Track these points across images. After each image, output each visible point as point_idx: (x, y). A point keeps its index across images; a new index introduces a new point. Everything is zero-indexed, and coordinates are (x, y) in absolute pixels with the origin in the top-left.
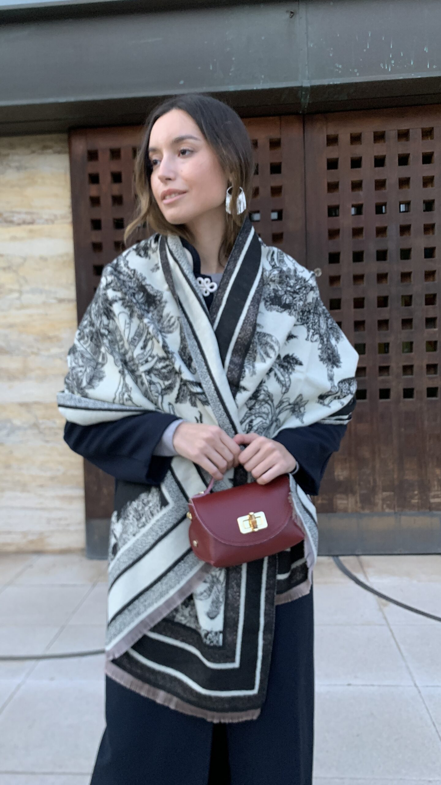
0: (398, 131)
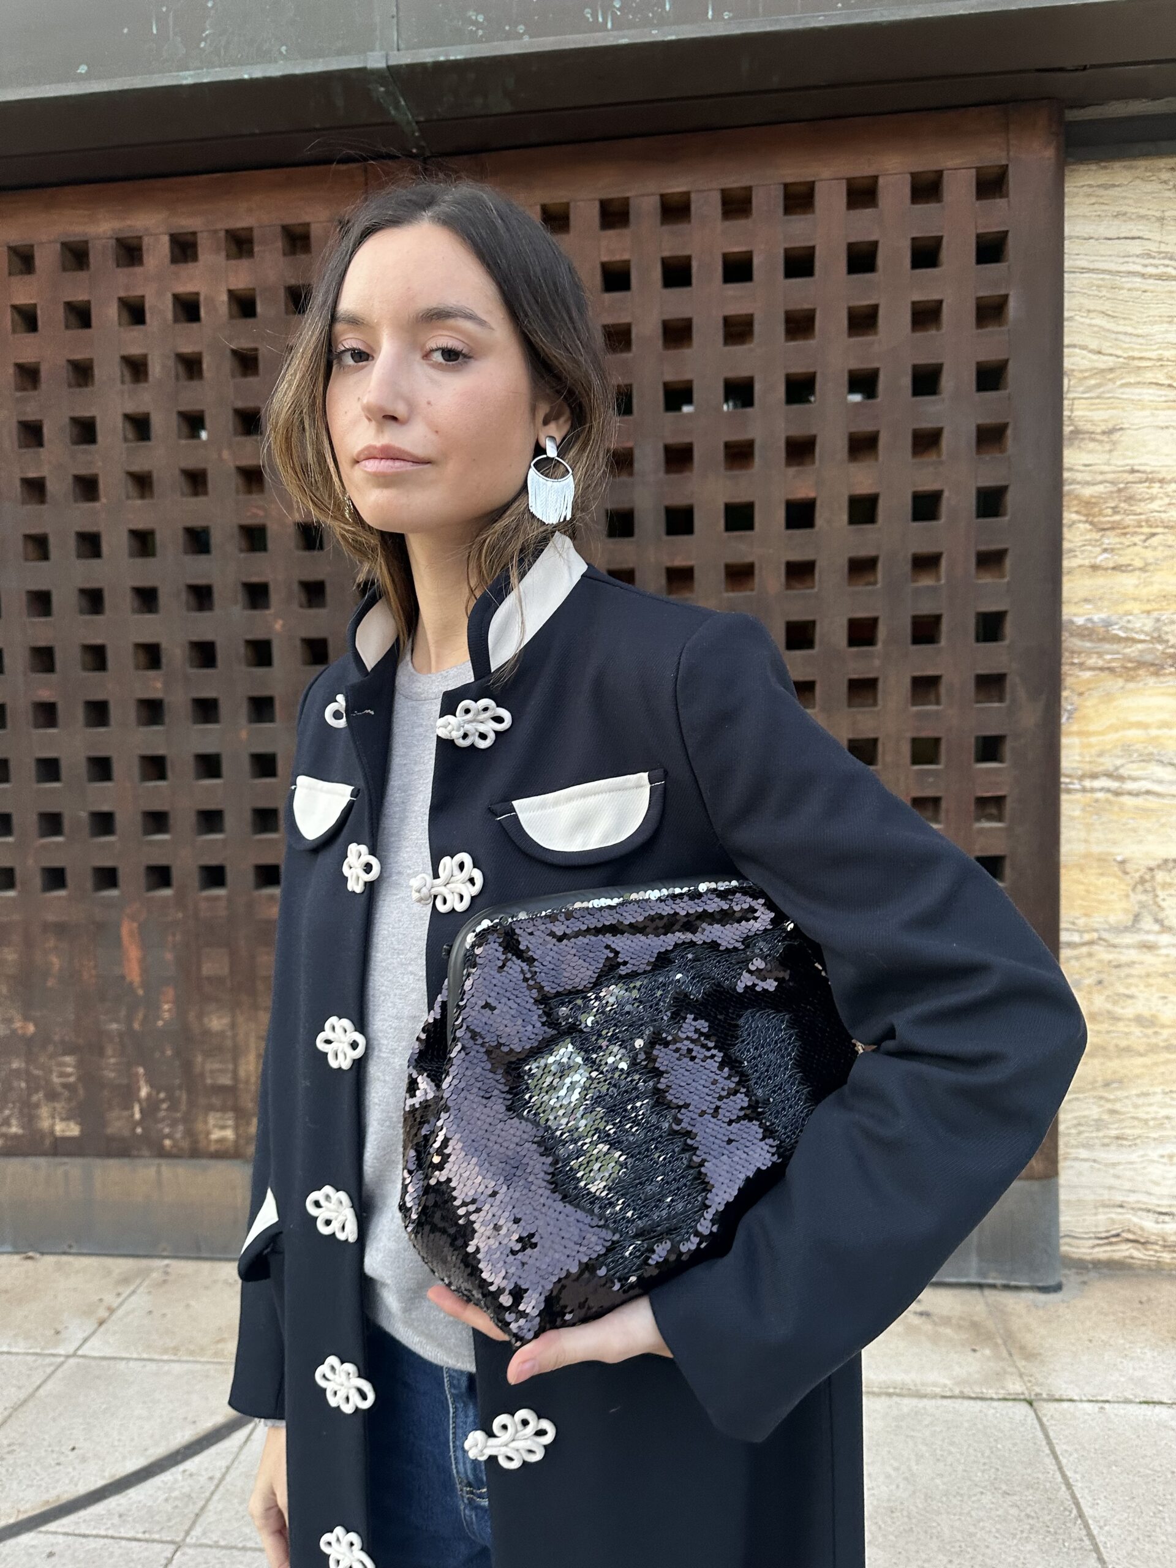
0: (662, 196)
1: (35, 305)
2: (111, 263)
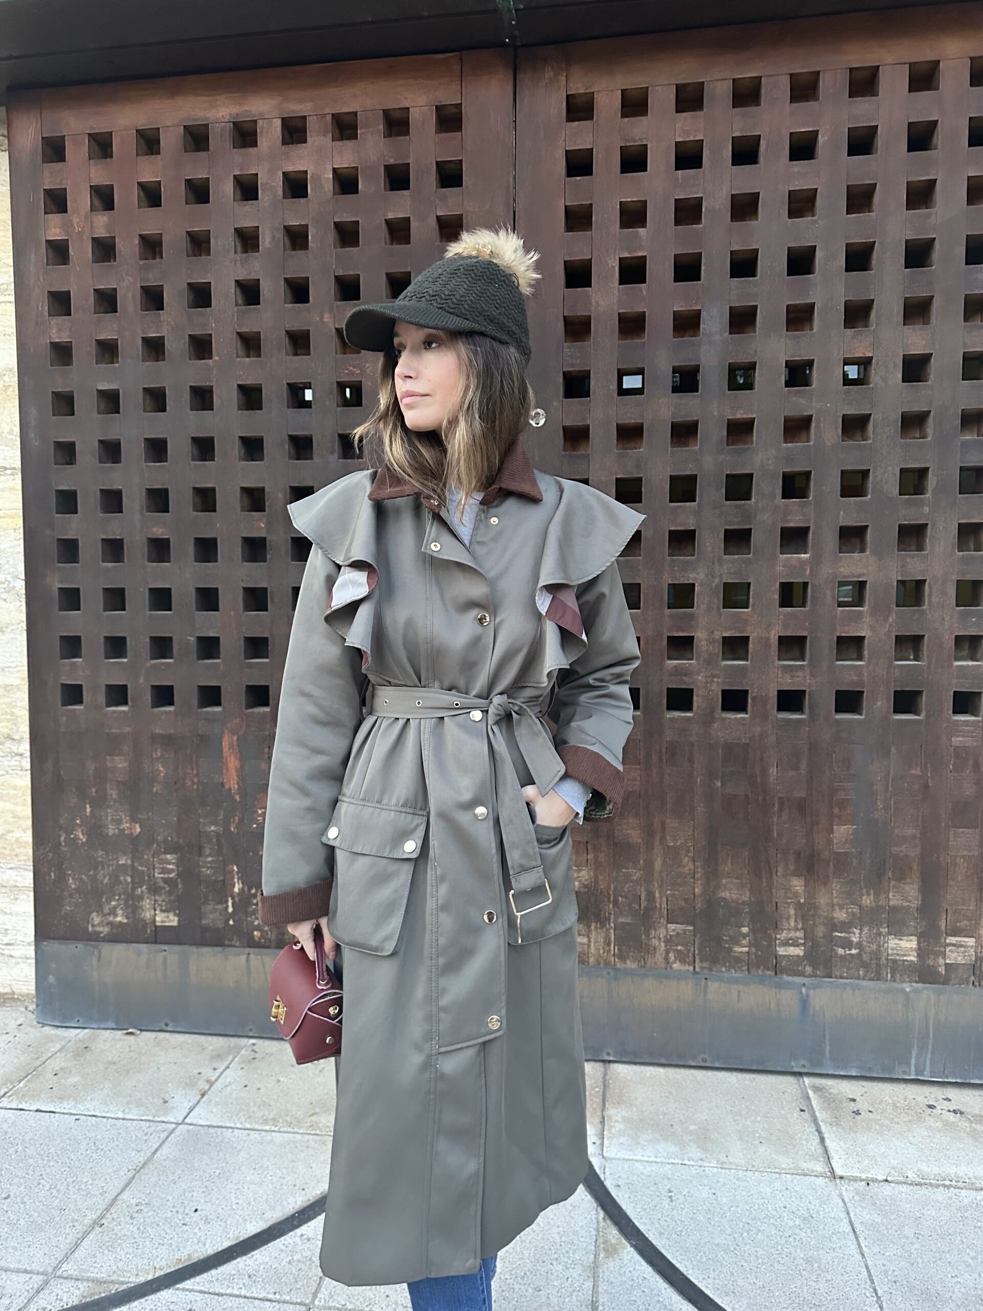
0: (734, 81)
1: (159, 183)
2: (228, 145)
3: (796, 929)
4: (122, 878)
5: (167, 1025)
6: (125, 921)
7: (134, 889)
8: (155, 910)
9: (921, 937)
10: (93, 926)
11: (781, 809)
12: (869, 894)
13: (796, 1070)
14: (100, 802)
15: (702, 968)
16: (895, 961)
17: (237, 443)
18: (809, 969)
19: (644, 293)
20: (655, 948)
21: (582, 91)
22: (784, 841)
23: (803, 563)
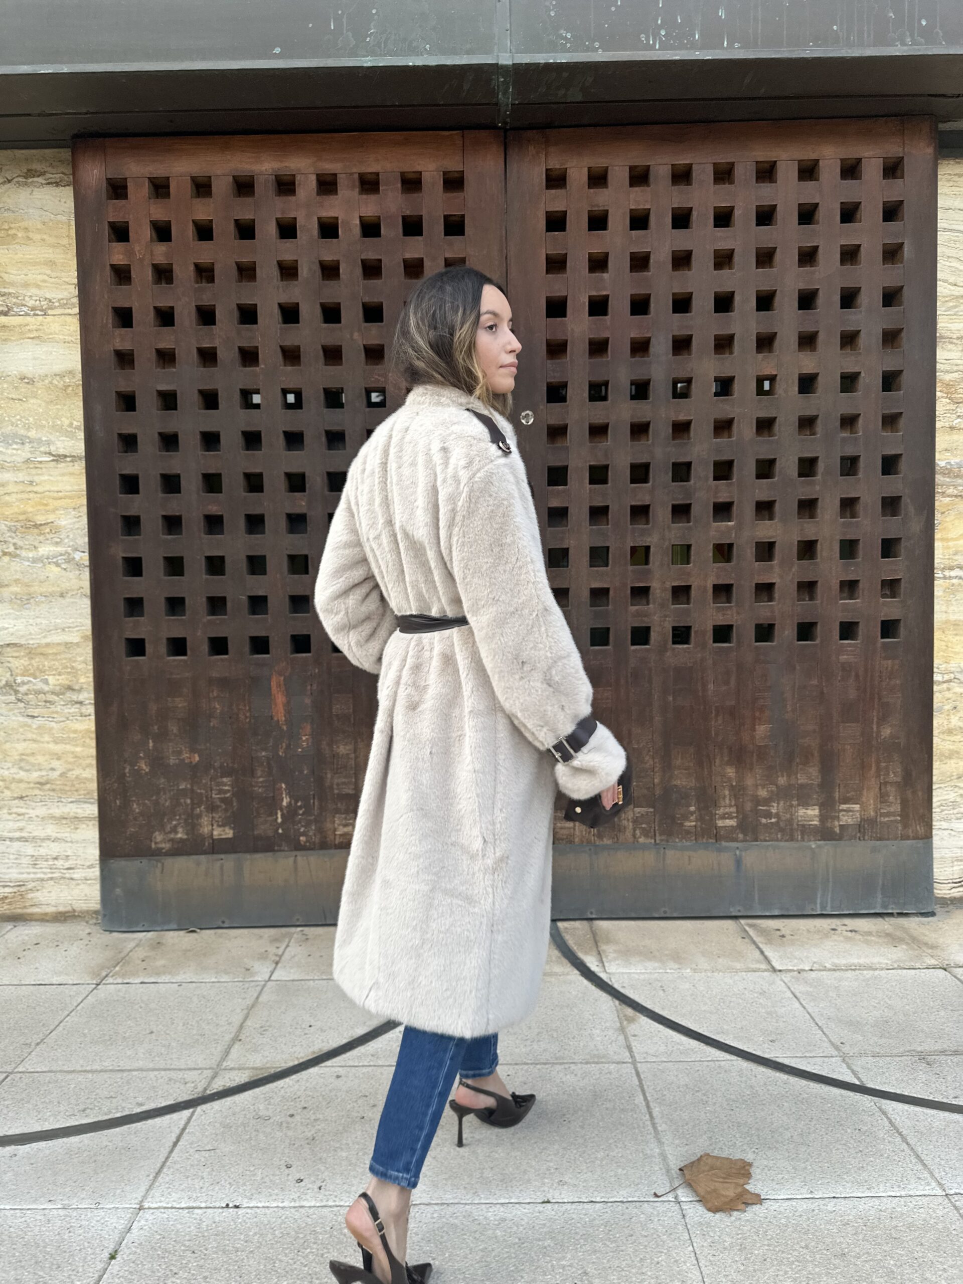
0: (673, 166)
1: (211, 221)
2: (271, 193)
3: (731, 806)
4: (182, 801)
5: (223, 922)
6: (185, 837)
7: (193, 809)
8: (212, 825)
9: (822, 806)
10: (156, 843)
11: (717, 715)
12: (783, 776)
13: (734, 914)
14: (162, 736)
15: (662, 840)
16: (803, 826)
17: (282, 436)
18: (741, 836)
19: (608, 323)
20: (625, 828)
21: (558, 167)
22: (720, 738)
23: (730, 529)
